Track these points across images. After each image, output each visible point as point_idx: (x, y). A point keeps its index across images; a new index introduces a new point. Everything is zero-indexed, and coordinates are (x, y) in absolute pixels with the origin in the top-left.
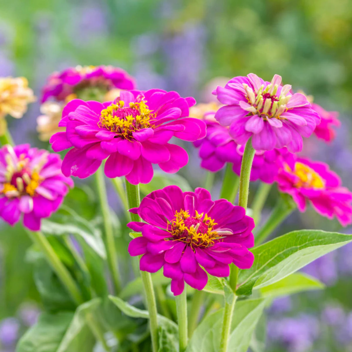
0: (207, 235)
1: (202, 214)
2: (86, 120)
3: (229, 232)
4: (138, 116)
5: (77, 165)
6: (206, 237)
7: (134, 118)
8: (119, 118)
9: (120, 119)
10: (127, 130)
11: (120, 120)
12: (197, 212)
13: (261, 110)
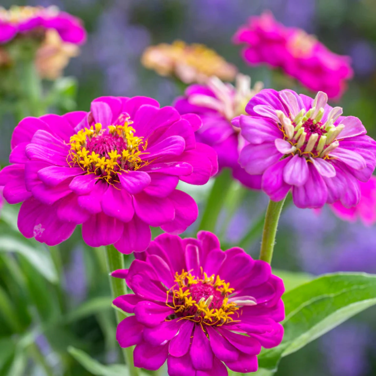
0: (222, 311)
1: (213, 277)
2: (49, 154)
3: (251, 302)
4: (124, 150)
5: (42, 224)
6: (221, 312)
7: (119, 156)
8: (98, 155)
9: (101, 157)
10: (110, 171)
11: (101, 159)
12: (205, 274)
13: (303, 148)
